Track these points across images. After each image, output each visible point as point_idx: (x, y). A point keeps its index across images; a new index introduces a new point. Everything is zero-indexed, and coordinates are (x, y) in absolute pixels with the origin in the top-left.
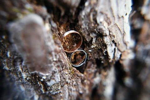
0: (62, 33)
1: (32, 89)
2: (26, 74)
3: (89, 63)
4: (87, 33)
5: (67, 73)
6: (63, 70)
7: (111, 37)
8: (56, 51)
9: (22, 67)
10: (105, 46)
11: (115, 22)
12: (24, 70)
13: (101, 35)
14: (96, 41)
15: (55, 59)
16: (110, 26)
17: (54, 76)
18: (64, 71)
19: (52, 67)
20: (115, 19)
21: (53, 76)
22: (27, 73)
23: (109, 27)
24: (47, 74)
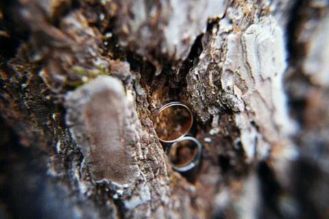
0: (154, 106)
2: (86, 185)
3: (206, 164)
4: (202, 107)
5: (163, 183)
6: (155, 177)
7: (248, 114)
8: (143, 140)
9: (81, 171)
10: (237, 131)
11: (256, 87)
12: (83, 176)
13: (228, 111)
14: (219, 122)
15: (141, 156)
16: (246, 95)
17: (139, 189)
18: (158, 179)
19: (135, 170)
20: (254, 83)
21: (137, 189)
22: (89, 183)
23: (243, 96)
24: (126, 186)
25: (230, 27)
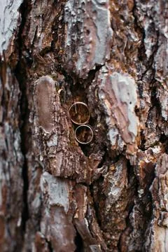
1: (39, 148)
2: (37, 129)
4: (92, 107)
5: (65, 140)
6: (61, 135)
8: (58, 112)
9: (36, 121)
11: (118, 105)
14: (100, 120)
15: (56, 120)
16: (113, 107)
17: (53, 137)
18: (63, 137)
19: (52, 126)
20: (117, 102)
24: (48, 133)
25: (107, 71)
